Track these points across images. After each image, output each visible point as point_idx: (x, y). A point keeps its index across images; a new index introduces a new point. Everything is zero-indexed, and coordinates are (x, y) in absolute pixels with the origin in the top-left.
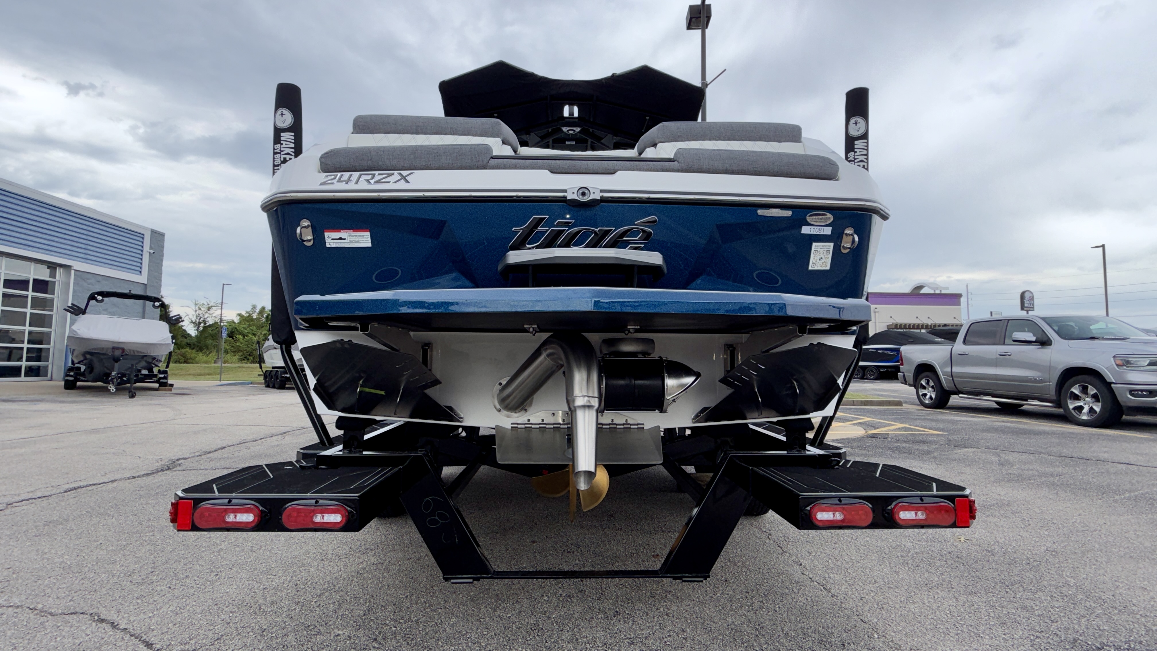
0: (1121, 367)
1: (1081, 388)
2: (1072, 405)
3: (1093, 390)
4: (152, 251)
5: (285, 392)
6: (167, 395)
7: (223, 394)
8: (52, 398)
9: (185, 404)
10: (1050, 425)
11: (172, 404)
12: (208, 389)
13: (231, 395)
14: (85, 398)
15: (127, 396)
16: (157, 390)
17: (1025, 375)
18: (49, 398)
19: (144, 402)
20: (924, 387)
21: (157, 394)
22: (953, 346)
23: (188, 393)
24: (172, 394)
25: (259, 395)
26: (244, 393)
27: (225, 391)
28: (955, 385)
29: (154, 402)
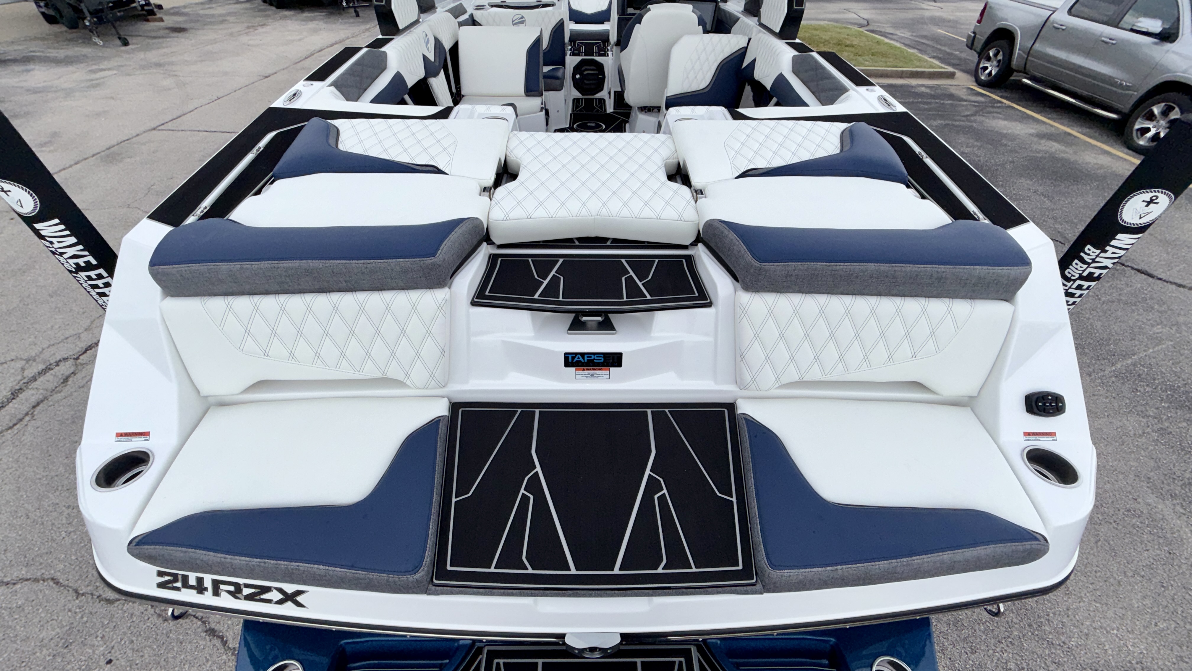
1: (1165, 108)
2: (1139, 124)
5: (285, 17)
6: (161, 33)
7: (221, 26)
8: (42, 52)
9: (186, 61)
10: (1099, 144)
11: (173, 65)
12: (201, 12)
13: (230, 31)
14: (76, 49)
15: (118, 42)
16: (148, 20)
17: (1114, 75)
18: (39, 51)
19: (141, 55)
20: (989, 59)
21: (150, 31)
22: (1054, 12)
23: (183, 26)
24: (167, 31)
25: (260, 30)
26: (243, 23)
27: (221, 19)
28: (1026, 64)
29: (153, 56)
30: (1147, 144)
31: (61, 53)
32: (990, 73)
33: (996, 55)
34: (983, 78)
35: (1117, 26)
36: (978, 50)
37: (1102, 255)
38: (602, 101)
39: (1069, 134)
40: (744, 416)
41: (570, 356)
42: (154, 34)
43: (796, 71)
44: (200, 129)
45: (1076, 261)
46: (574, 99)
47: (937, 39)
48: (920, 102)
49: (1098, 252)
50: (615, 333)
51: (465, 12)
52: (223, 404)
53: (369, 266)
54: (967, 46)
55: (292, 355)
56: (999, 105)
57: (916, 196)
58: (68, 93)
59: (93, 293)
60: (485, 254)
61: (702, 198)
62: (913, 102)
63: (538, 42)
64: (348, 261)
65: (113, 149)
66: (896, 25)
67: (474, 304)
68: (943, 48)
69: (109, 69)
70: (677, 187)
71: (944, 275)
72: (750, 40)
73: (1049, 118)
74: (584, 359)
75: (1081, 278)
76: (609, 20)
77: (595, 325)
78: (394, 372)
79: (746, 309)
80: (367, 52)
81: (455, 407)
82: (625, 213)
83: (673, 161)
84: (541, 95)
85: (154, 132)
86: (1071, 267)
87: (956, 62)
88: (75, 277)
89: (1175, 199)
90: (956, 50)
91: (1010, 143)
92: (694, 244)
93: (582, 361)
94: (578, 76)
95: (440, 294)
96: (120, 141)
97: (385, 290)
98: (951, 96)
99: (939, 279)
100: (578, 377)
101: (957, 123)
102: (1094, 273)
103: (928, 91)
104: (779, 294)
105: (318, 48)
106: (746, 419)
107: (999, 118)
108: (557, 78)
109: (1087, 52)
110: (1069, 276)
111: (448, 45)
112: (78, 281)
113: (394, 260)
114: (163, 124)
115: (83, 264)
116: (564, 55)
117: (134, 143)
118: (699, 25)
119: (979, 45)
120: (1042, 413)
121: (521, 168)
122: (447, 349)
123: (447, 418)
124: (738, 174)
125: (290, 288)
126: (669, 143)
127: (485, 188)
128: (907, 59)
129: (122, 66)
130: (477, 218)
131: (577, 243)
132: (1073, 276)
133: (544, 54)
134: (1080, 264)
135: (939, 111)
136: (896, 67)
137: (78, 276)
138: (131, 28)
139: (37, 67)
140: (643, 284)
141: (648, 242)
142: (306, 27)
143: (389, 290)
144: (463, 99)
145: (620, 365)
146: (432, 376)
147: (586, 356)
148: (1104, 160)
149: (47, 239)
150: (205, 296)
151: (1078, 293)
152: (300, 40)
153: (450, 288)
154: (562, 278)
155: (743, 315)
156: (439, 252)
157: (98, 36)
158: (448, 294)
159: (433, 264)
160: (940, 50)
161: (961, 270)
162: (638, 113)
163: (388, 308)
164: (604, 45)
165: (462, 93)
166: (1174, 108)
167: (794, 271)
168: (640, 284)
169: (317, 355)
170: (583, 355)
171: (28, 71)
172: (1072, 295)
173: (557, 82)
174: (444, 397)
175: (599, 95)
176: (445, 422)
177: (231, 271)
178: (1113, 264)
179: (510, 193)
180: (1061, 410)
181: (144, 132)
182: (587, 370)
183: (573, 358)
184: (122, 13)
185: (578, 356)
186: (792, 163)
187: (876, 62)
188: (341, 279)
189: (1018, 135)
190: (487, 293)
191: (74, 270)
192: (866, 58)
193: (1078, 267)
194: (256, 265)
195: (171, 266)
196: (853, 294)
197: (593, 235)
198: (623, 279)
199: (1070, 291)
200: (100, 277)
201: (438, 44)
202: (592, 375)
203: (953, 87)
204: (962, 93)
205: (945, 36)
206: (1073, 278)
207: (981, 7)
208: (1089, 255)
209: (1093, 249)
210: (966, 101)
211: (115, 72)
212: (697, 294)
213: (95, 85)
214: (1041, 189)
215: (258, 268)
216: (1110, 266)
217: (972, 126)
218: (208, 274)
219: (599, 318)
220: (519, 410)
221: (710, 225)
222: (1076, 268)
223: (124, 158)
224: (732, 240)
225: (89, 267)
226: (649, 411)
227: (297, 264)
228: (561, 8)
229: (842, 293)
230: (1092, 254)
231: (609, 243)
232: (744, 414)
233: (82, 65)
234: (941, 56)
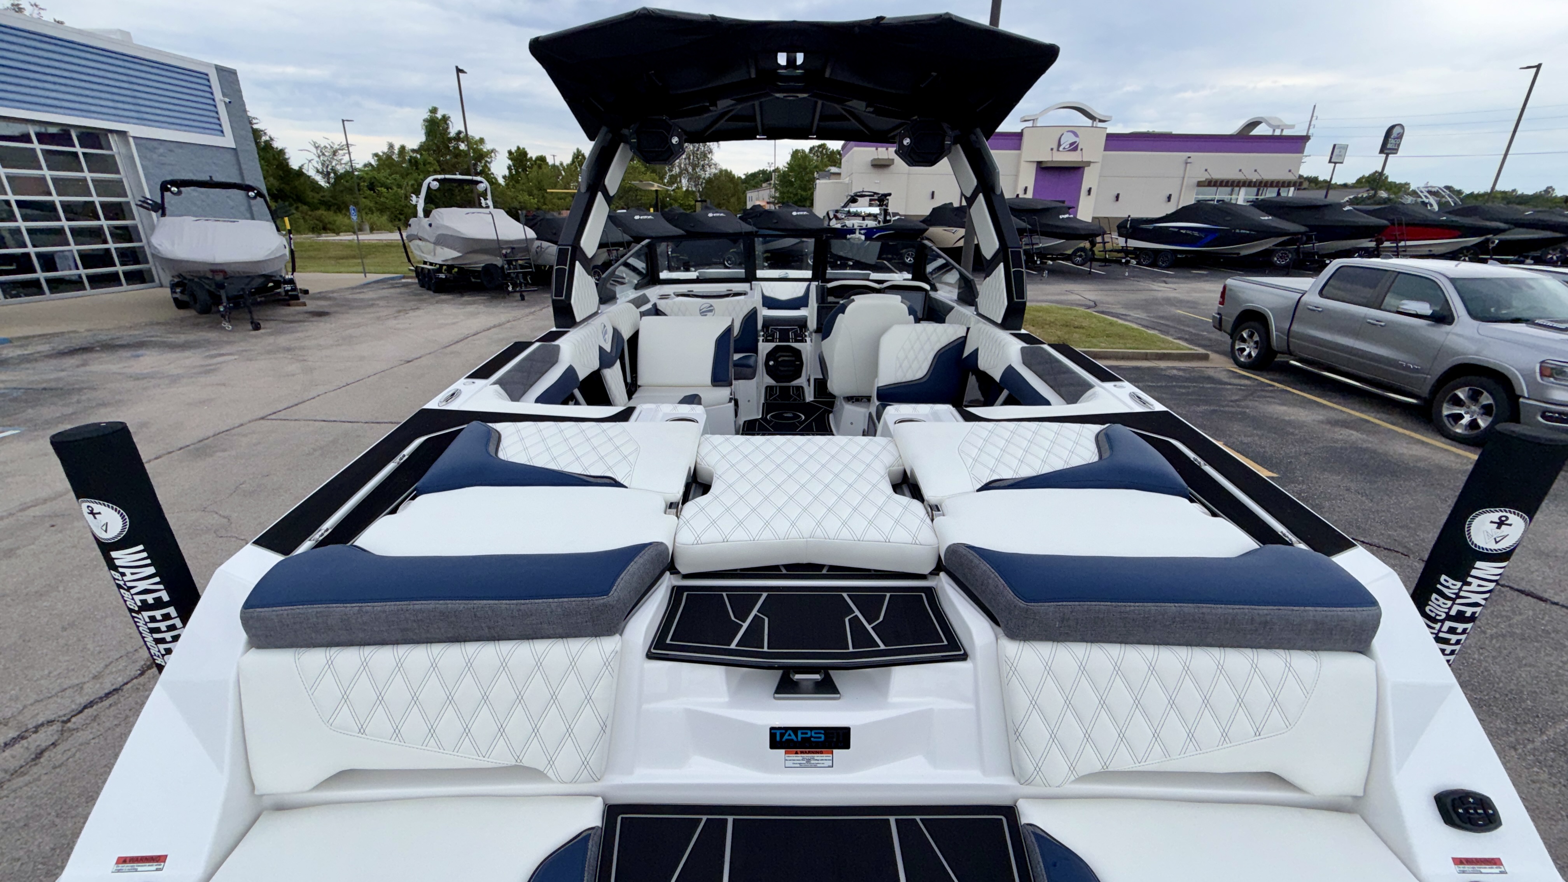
0: (1545, 379)
1: (1471, 392)
2: (1447, 410)
3: (1488, 399)
4: (227, 100)
5: (443, 301)
6: (301, 317)
7: (368, 310)
8: (161, 336)
9: (320, 345)
10: (1407, 432)
11: (304, 349)
12: (350, 296)
13: (377, 315)
14: (201, 333)
15: (251, 328)
16: (289, 305)
17: (1395, 357)
18: (157, 336)
19: (271, 339)
20: (1243, 340)
21: (288, 315)
22: (1303, 294)
23: (326, 310)
24: (306, 315)
25: (412, 314)
26: (394, 306)
27: (371, 302)
28: (1288, 346)
29: (283, 340)
30: (1466, 433)
31: (182, 338)
32: (1249, 355)
33: (1251, 336)
34: (1242, 359)
35: (1379, 308)
36: (1229, 331)
37: (1465, 588)
38: (800, 389)
39: (1367, 421)
40: (1031, 828)
41: (778, 733)
42: (292, 318)
43: (1026, 363)
44: (318, 418)
45: (1434, 596)
46: (767, 387)
47: (1179, 320)
48: (1174, 386)
49: (1459, 584)
50: (839, 698)
51: (648, 301)
52: (281, 807)
53: (522, 607)
54: (1214, 327)
55: (397, 732)
56: (1271, 388)
57: (1205, 513)
58: (174, 380)
59: (149, 639)
60: (667, 587)
61: (940, 515)
62: (1165, 386)
63: (729, 330)
64: (497, 602)
65: (206, 442)
66: (1127, 306)
67: (650, 656)
68: (1187, 329)
69: (231, 354)
70: (905, 500)
71: (1268, 618)
72: (968, 329)
73: (1335, 403)
74: (797, 736)
75: (1449, 617)
76: (806, 305)
77: (811, 686)
78: (533, 758)
79: (1015, 665)
80: (540, 346)
81: (612, 811)
82: (845, 534)
83: (898, 468)
84: (730, 385)
85: (262, 422)
86: (1430, 603)
87: (1208, 343)
88: (133, 617)
89: (1531, 521)
90: (1203, 331)
91: (1297, 432)
92: (935, 572)
93: (795, 739)
94: (771, 363)
95: (609, 644)
96: (218, 431)
97: (537, 638)
98: (1210, 379)
99: (1265, 623)
100: (789, 764)
101: (1227, 409)
102: (1465, 612)
103: (1181, 373)
104: (1055, 643)
105: (472, 332)
106: (1035, 834)
107: (1274, 403)
108: (749, 366)
109: (1356, 334)
110: (1433, 615)
111: (626, 335)
112: (135, 622)
113: (556, 600)
114: (275, 413)
115: (151, 601)
116: (757, 341)
117: (235, 435)
118: (910, 314)
119: (1228, 326)
120: (1468, 826)
121: (715, 479)
122: (609, 723)
123: (599, 832)
124: (979, 486)
125: (415, 637)
126: (891, 447)
127: (671, 504)
128: (1151, 341)
129: (246, 351)
130: (662, 543)
131: (784, 572)
132: (1437, 615)
133: (735, 341)
134: (1442, 600)
135: (1200, 396)
136: (1137, 349)
137: (140, 616)
138: (269, 312)
139: (148, 352)
140: (873, 628)
141: (875, 571)
142: (463, 310)
143: (542, 638)
144: (639, 390)
145: (847, 746)
146: (585, 763)
147: (799, 732)
148: (1417, 451)
149: (121, 570)
150: (301, 647)
151: (1454, 638)
152: (454, 324)
153: (621, 635)
154: (766, 620)
155: (1011, 673)
156: (615, 588)
157: (229, 322)
158: (620, 643)
159: (605, 605)
160: (1184, 330)
161: (1290, 613)
162: (843, 402)
163: (539, 664)
164: (801, 331)
165: (639, 383)
166: (1482, 393)
167: (1072, 612)
168: (869, 627)
169: (432, 731)
170: (795, 730)
171: (138, 356)
172: (1446, 641)
173: (749, 370)
174: (596, 796)
175: (796, 383)
176: (596, 838)
177: (346, 614)
178: (1485, 599)
179: (702, 509)
180: (1495, 821)
181: (250, 422)
182: (802, 753)
183: (782, 735)
184: (263, 299)
185: (790, 732)
186: (1044, 472)
187: (1114, 344)
188: (483, 625)
189: (1304, 422)
190: (668, 641)
191: (136, 609)
192: (1101, 339)
193: (1440, 603)
194: (378, 606)
195: (270, 609)
196: (1154, 644)
197: (805, 561)
198: (847, 620)
199: (1441, 635)
200: (166, 617)
201: (616, 334)
202: (808, 761)
203: (1210, 370)
204: (1224, 377)
205: (1185, 316)
206: (1438, 618)
207: (1221, 289)
208: (1448, 587)
209: (1451, 581)
210: (1230, 384)
211: (236, 357)
212: (946, 643)
213: (208, 371)
214: (1353, 486)
215: (380, 611)
216: (1483, 602)
217: (1245, 412)
218: (315, 620)
219: (817, 677)
220: (704, 818)
221: (954, 550)
222: (1438, 606)
223: (217, 451)
224: (985, 571)
225: (159, 604)
226: (892, 819)
227: (432, 606)
228: (753, 297)
229: (1139, 642)
230: (1452, 587)
231: (824, 572)
232: (1031, 825)
233: (200, 350)
234: (1187, 337)
